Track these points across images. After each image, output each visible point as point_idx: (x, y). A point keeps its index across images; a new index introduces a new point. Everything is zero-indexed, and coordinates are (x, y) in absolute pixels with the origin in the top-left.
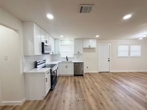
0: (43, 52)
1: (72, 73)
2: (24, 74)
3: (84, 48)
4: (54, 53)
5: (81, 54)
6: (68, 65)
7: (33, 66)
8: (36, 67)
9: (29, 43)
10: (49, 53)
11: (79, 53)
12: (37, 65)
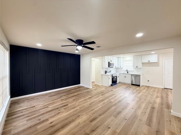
0: (109, 66)
1: (130, 82)
2: (102, 75)
3: (142, 63)
4: (117, 67)
5: (141, 68)
6: (126, 75)
7: (105, 72)
8: (106, 73)
9: (104, 63)
10: (113, 67)
11: (137, 67)
12: (106, 72)
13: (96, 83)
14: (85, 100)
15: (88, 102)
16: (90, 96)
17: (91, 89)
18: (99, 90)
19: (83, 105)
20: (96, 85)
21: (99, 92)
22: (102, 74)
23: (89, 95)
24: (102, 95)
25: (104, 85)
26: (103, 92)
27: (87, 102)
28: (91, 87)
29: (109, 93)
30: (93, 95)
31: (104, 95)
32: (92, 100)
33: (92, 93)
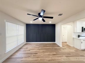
12: (79, 36)
13: (68, 44)
14: (50, 55)
15: (50, 57)
16: (55, 53)
17: (61, 47)
18: (67, 50)
19: (45, 58)
20: (68, 45)
21: (65, 52)
22: (74, 37)
23: (55, 51)
24: (67, 56)
25: (76, 47)
26: (70, 54)
27: (48, 57)
28: (61, 46)
29: (76, 57)
30: (58, 53)
31: (69, 58)
32: (54, 57)
33: (59, 51)
